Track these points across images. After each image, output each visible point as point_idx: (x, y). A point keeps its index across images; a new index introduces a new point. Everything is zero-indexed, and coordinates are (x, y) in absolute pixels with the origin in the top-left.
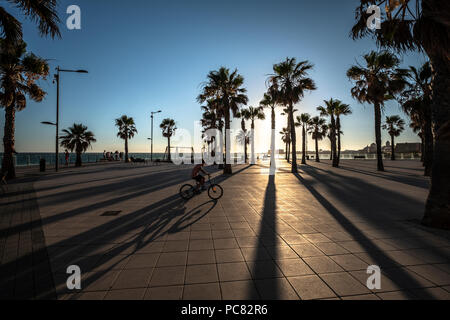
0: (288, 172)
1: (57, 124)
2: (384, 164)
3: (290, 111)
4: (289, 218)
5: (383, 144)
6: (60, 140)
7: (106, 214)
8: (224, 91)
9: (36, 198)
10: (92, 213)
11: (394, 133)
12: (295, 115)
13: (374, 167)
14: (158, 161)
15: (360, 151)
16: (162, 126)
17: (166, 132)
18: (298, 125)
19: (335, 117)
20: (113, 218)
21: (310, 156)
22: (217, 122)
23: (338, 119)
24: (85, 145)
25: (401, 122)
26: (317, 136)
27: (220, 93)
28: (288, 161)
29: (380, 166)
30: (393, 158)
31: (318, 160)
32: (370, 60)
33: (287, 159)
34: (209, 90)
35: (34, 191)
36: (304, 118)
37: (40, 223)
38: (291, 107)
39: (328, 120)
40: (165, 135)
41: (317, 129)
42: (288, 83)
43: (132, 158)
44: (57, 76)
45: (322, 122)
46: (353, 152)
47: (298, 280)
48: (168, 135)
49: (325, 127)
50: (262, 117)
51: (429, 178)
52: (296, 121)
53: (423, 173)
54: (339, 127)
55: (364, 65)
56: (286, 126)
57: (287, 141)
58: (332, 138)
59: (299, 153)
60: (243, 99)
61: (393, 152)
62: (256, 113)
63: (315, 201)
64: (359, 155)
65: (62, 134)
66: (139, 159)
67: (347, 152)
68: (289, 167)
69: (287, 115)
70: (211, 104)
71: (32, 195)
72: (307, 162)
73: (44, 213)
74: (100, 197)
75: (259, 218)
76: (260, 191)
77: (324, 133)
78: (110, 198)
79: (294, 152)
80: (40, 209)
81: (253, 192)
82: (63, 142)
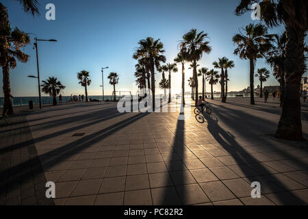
0: (193, 106)
1: (38, 77)
2: (255, 100)
3: (194, 66)
5: (255, 87)
6: (41, 88)
7: (75, 135)
8: (150, 53)
9: (29, 127)
10: (66, 135)
11: (262, 79)
12: (198, 68)
13: (248, 103)
14: (108, 100)
15: (240, 92)
16: (109, 77)
17: (112, 81)
18: (200, 75)
19: (224, 70)
20: (80, 137)
21: (207, 96)
22: (146, 74)
23: (226, 71)
24: (58, 91)
25: (267, 72)
26: (212, 82)
27: (147, 54)
29: (252, 101)
30: (261, 96)
31: (212, 98)
32: (249, 30)
33: (193, 98)
34: (140, 52)
35: (27, 122)
36: (204, 70)
37: (33, 141)
38: (195, 63)
40: (111, 83)
41: (212, 77)
42: (193, 47)
43: (90, 99)
44: (36, 44)
45: (216, 73)
46: (236, 92)
47: (197, 172)
48: (114, 83)
49: (217, 76)
50: (176, 70)
51: (281, 109)
52: (198, 72)
53: (279, 105)
54: (226, 76)
55: (244, 34)
56: (192, 76)
57: (192, 86)
58: (222, 83)
59: (200, 94)
60: (163, 58)
61: (261, 92)
62: (172, 68)
64: (239, 95)
65: (41, 83)
66: (95, 100)
67: (232, 93)
68: (193, 103)
69: (192, 69)
70: (141, 62)
71: (26, 124)
72: (206, 100)
73: (35, 135)
74: (70, 124)
75: (173, 135)
76: (175, 119)
77: (217, 80)
78: (77, 125)
79: (197, 93)
80: (33, 133)
81: (170, 120)
82: (43, 89)
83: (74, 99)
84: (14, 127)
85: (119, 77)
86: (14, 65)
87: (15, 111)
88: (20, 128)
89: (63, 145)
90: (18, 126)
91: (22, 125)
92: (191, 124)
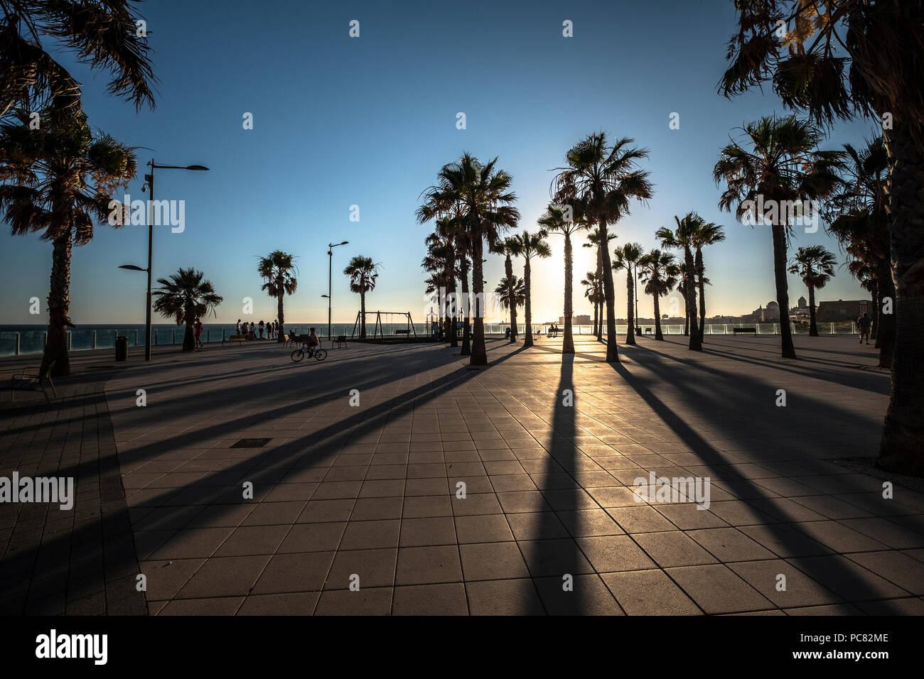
0: (599, 360)
1: (149, 270)
2: (796, 343)
3: (601, 239)
4: (603, 453)
5: (793, 304)
6: (155, 299)
7: (242, 444)
8: (470, 202)
9: (108, 414)
10: (217, 443)
11: (814, 281)
13: (775, 352)
14: (342, 339)
15: (746, 319)
16: (349, 271)
17: (357, 282)
18: (618, 265)
19: (693, 250)
20: (255, 452)
21: (643, 328)
22: (458, 263)
23: (699, 254)
24: (202, 310)
25: (827, 259)
26: (656, 288)
27: (463, 206)
28: (600, 340)
29: (788, 348)
30: (814, 332)
31: (659, 336)
32: (762, 136)
33: (598, 334)
34: (442, 200)
35: (103, 399)
36: (630, 253)
37: (116, 461)
38: (603, 230)
39: (678, 255)
40: (355, 288)
41: (656, 275)
42: (597, 184)
43: (292, 335)
44: (150, 179)
45: (666, 259)
46: (730, 320)
47: (624, 580)
48: (361, 288)
49: (672, 270)
50: (544, 251)
51: (887, 374)
52: (613, 258)
53: (876, 362)
54: (700, 269)
55: (749, 147)
56: (594, 270)
57: (596, 298)
58: (687, 291)
59: (621, 322)
60: (508, 217)
61: (813, 319)
62: (534, 245)
63: (656, 419)
64: (744, 326)
65: (156, 286)
67: (718, 320)
68: (600, 350)
69: (595, 248)
70: (443, 226)
71: (101, 407)
72: (638, 341)
73: (125, 441)
74: (230, 409)
75: (542, 452)
76: (545, 398)
77: (670, 282)
78: (249, 413)
79: (611, 321)
80: (117, 435)
81: (530, 402)
82: (158, 303)
83: (246, 333)
84: (66, 414)
85: (378, 269)
86: (85, 236)
87: (75, 365)
88: (84, 418)
89: (202, 476)
90: (78, 412)
91: (91, 410)
92: (598, 417)
